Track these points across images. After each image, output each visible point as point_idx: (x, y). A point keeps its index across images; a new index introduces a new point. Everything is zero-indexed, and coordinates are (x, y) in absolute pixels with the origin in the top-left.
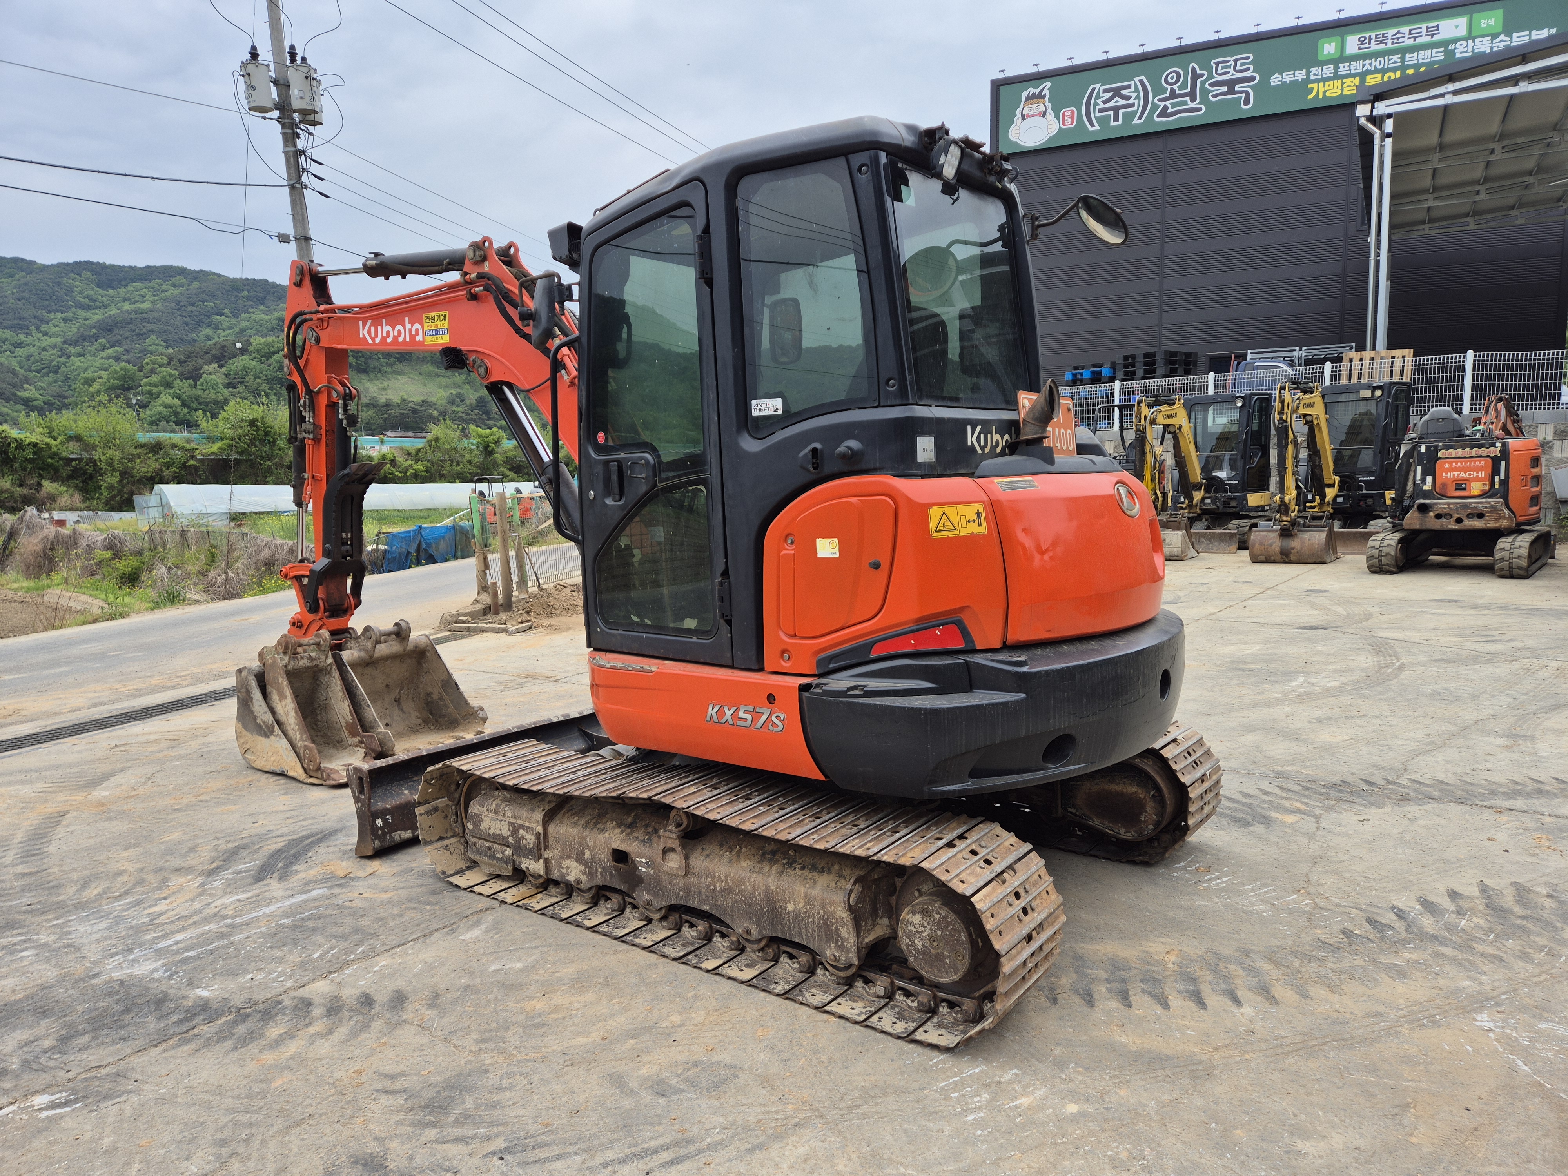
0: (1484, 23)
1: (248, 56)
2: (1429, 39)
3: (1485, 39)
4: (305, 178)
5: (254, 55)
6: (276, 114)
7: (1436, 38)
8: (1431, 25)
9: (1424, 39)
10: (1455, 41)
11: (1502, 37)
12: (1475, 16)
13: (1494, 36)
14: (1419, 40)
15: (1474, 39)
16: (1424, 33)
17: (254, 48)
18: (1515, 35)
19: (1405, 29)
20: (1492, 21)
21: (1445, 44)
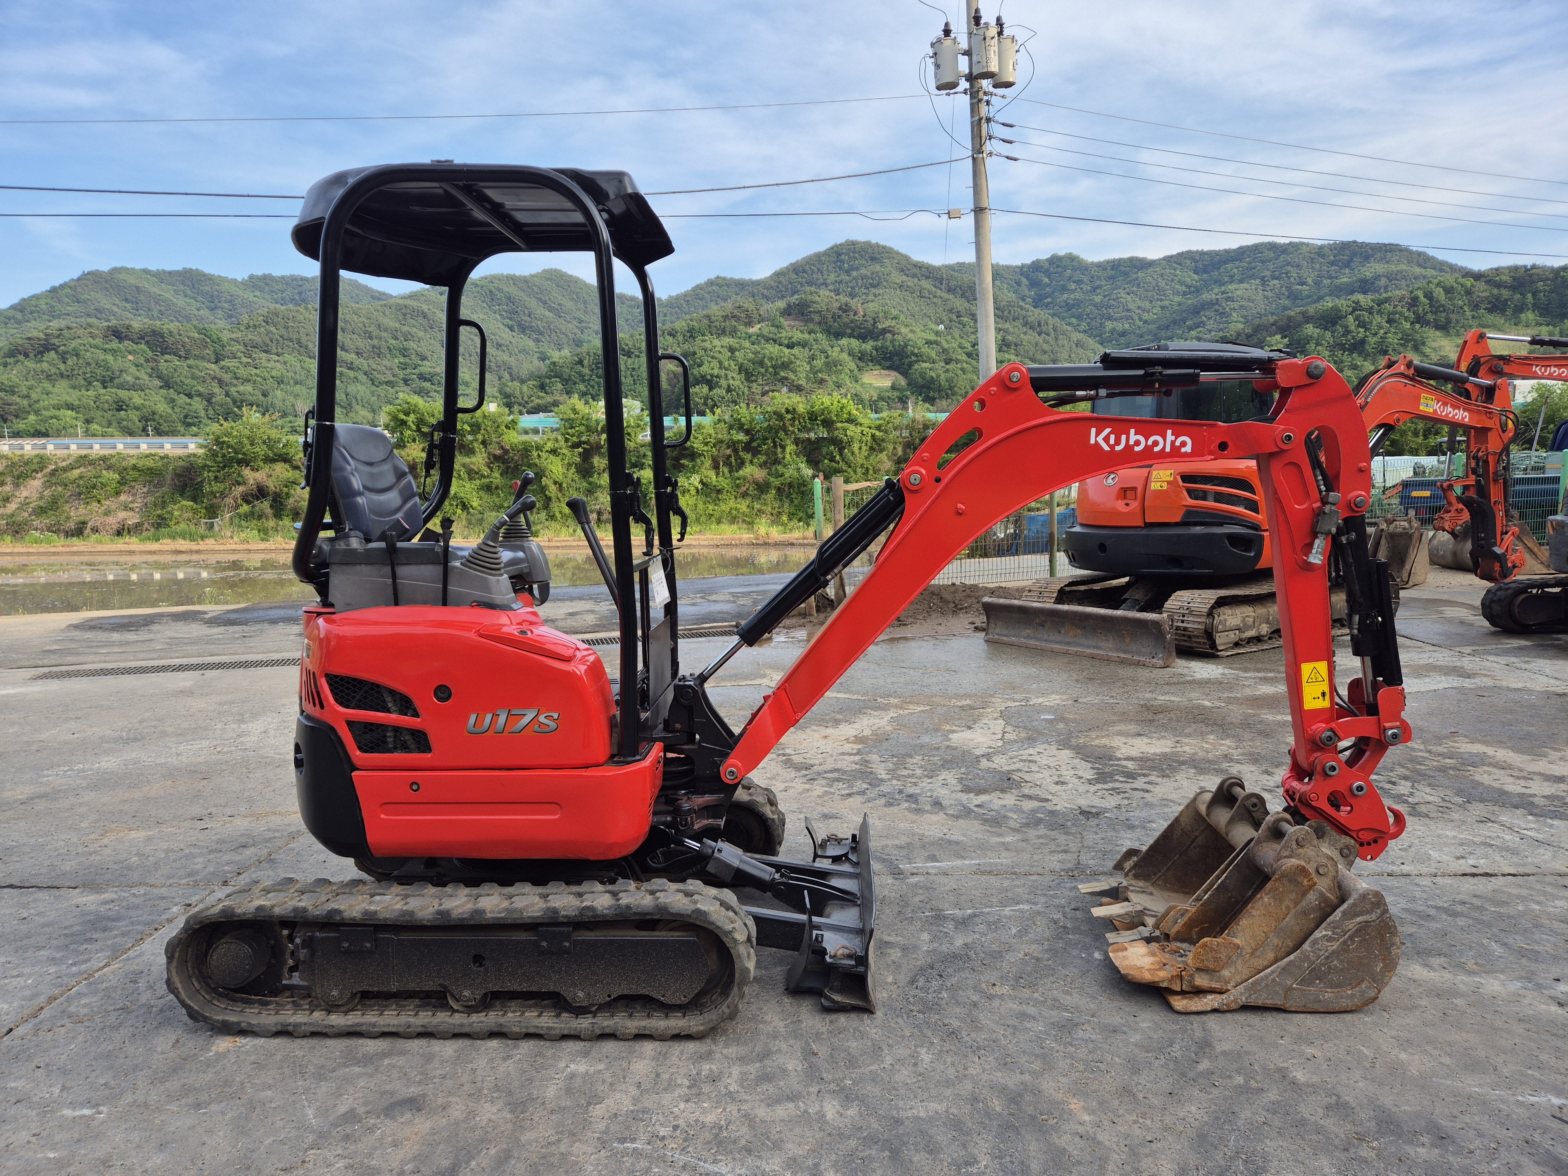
1: (941, 34)
4: (988, 147)
5: (947, 32)
6: (964, 84)
17: (947, 24)
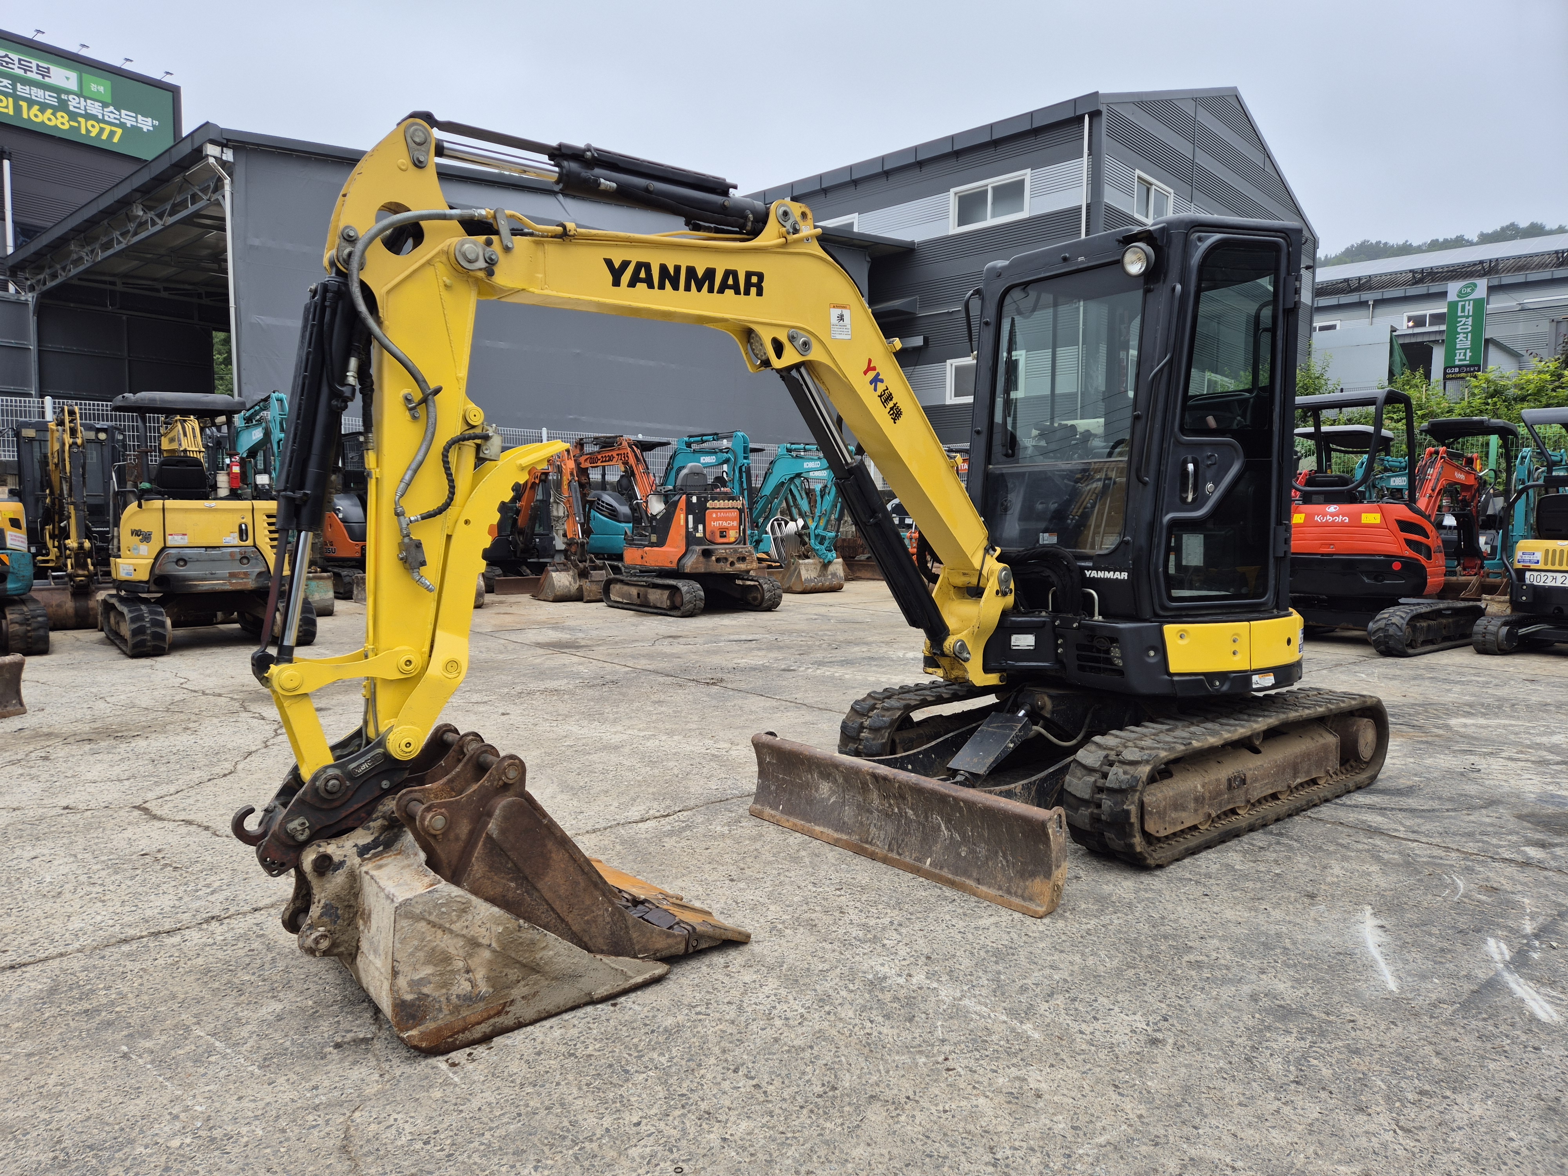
0: (94, 87)
2: (39, 77)
3: (97, 104)
7: (47, 80)
8: (41, 64)
9: (33, 76)
10: (68, 92)
11: (111, 108)
12: (85, 76)
13: (105, 105)
14: (29, 74)
15: (86, 98)
16: (34, 69)
18: (123, 112)
19: (15, 57)
20: (101, 89)
21: (58, 90)
